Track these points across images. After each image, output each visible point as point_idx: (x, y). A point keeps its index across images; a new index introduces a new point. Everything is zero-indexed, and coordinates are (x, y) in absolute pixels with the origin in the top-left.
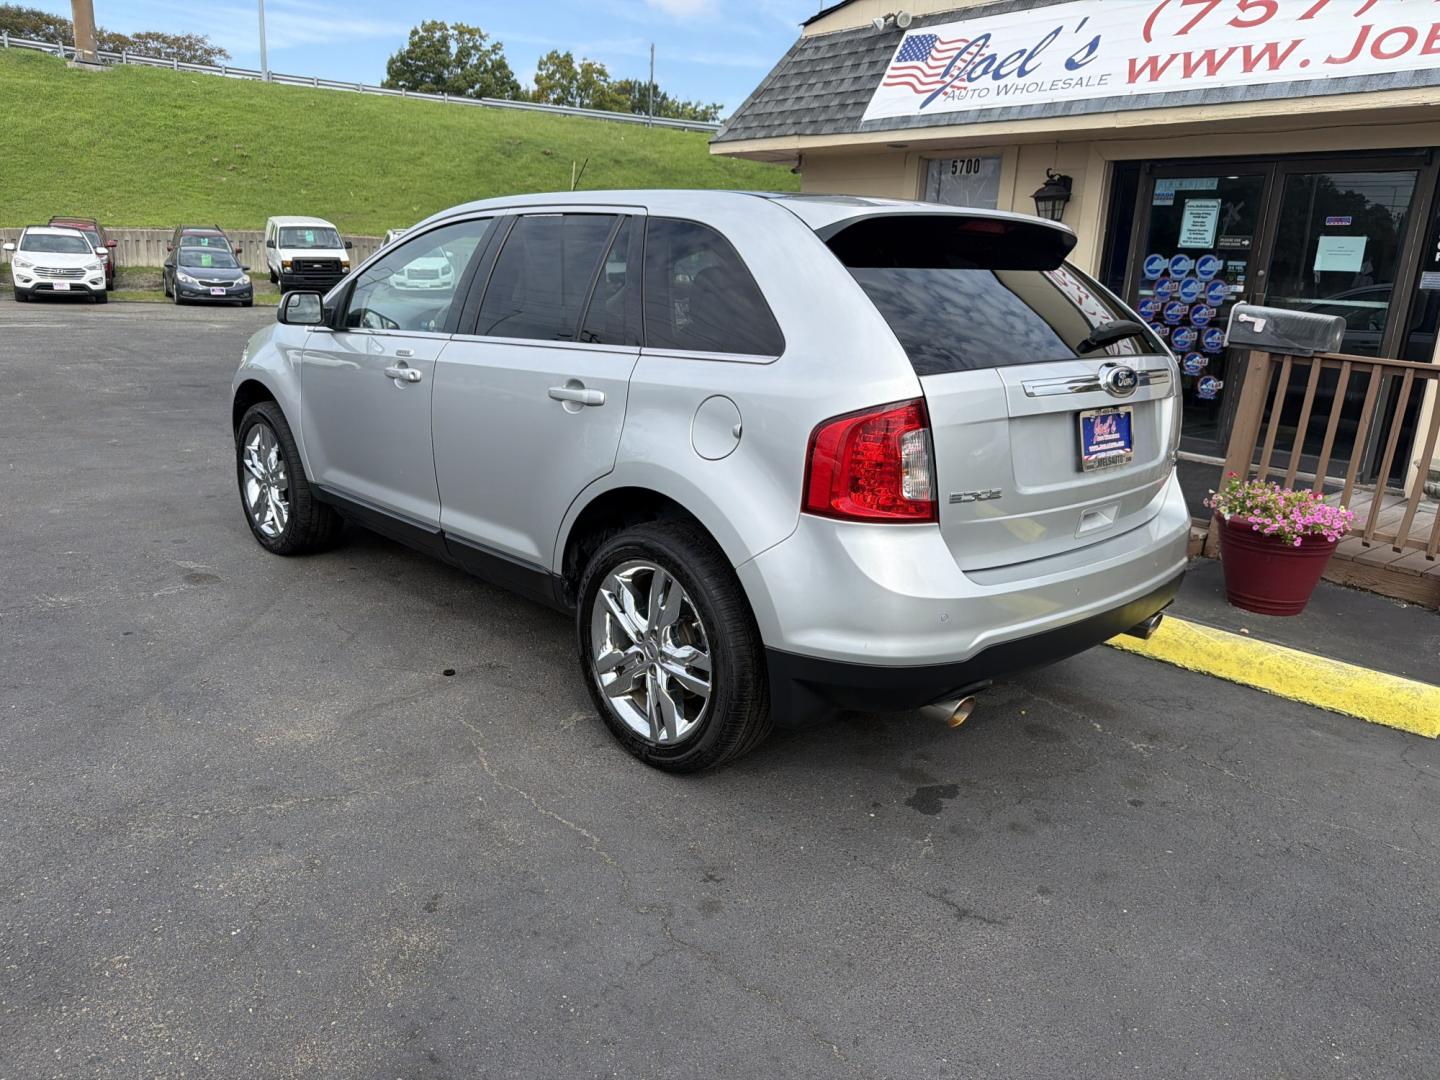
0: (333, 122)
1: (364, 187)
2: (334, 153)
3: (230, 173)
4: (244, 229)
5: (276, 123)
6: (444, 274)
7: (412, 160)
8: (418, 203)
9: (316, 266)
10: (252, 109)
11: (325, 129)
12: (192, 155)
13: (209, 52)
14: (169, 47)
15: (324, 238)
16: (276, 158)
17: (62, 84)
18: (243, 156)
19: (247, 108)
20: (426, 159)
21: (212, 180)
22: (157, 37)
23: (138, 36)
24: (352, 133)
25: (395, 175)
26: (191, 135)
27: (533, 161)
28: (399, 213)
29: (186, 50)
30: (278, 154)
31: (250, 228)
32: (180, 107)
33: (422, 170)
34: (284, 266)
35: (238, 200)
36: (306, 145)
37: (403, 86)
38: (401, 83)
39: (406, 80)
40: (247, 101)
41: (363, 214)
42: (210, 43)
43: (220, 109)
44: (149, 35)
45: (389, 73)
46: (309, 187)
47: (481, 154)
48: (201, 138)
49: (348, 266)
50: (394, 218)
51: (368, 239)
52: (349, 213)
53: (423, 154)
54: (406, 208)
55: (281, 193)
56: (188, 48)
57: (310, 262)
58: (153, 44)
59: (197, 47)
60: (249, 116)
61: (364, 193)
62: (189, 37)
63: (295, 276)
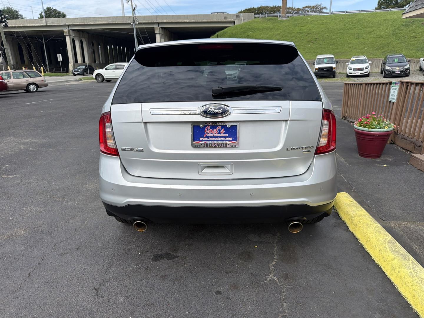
0: (346, 24)
1: (350, 43)
2: (344, 34)
3: (311, 44)
4: (311, 59)
5: (329, 27)
6: (366, 69)
7: (370, 33)
8: (367, 47)
9: (325, 69)
10: (323, 24)
11: (343, 26)
12: (302, 40)
13: (321, 9)
14: (311, 9)
15: (331, 60)
16: (326, 37)
17: (276, 25)
18: (316, 38)
19: (322, 24)
20: (375, 32)
21: (306, 46)
22: (308, 7)
23: (303, 8)
24: (352, 27)
25: (362, 39)
26: (304, 34)
27: (417, 27)
28: (359, 50)
29: (316, 9)
30: (327, 36)
31: (312, 59)
32: (303, 26)
33: (372, 36)
34: (316, 70)
35: (311, 51)
36: (335, 32)
37: (383, 8)
38: (382, 7)
39: (384, 6)
40: (322, 22)
41: (348, 52)
42: (322, 6)
43: (313, 25)
44: (306, 7)
45: (378, 4)
46: (333, 45)
47: (396, 27)
48: (306, 34)
49: (335, 69)
50: (358, 53)
51: (347, 60)
52: (343, 52)
53: (374, 30)
54: (362, 49)
55: (324, 48)
56: (316, 8)
57: (324, 68)
58: (307, 9)
59: (319, 8)
60: (321, 26)
61: (350, 46)
62: (317, 5)
63: (318, 73)
